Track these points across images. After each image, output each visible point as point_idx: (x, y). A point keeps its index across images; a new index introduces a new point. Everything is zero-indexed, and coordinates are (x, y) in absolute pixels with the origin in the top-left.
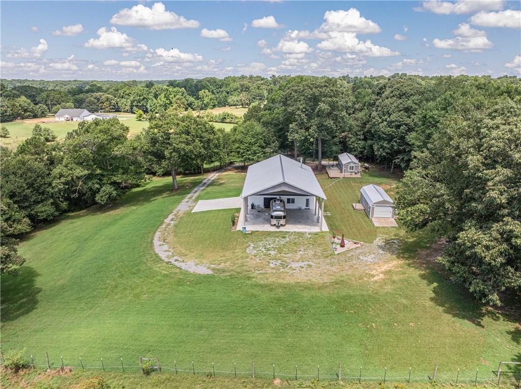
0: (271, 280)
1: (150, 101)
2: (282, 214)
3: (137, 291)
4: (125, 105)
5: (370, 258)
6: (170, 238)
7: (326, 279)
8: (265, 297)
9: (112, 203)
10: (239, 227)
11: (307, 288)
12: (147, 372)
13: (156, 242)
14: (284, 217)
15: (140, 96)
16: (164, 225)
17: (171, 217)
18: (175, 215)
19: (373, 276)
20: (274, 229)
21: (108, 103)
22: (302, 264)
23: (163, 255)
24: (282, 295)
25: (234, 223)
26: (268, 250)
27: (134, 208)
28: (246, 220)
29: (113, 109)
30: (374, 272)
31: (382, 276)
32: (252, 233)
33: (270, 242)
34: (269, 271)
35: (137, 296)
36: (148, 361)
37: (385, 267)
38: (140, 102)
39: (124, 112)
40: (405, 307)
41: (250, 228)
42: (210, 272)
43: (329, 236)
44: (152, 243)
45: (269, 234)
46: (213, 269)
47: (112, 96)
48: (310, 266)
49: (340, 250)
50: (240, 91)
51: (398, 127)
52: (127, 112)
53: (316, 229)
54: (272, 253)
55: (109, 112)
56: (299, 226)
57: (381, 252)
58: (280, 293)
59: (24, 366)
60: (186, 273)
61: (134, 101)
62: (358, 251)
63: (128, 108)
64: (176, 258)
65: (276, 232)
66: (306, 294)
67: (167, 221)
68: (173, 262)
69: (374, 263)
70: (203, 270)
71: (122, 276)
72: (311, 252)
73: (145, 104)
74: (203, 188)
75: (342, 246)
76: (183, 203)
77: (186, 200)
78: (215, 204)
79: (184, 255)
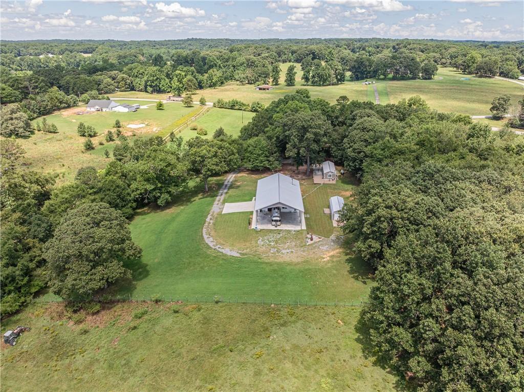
0: (271, 260)
1: (162, 81)
2: (278, 219)
3: (202, 265)
4: (140, 84)
5: (325, 248)
6: (213, 233)
7: (300, 260)
8: (268, 269)
9: (168, 205)
10: (253, 226)
12: (217, 302)
13: (205, 236)
14: (280, 221)
15: (153, 77)
16: (207, 223)
17: (209, 217)
18: (212, 215)
19: (324, 258)
20: (273, 228)
21: (123, 82)
22: (288, 251)
23: (211, 245)
24: (276, 268)
25: (250, 224)
26: (270, 242)
27: (182, 208)
28: (257, 221)
29: (128, 88)
30: (325, 256)
31: (328, 258)
32: (261, 230)
33: (272, 237)
34: (270, 255)
35: (202, 268)
36: (216, 298)
37: (332, 253)
38: (153, 82)
39: (138, 91)
40: (334, 275)
41: (260, 227)
42: (238, 255)
43: (305, 232)
44: (202, 236)
45: (270, 231)
46: (240, 254)
47: (127, 76)
48: (292, 252)
49: (310, 242)
50: (245, 65)
51: (359, 153)
52: (141, 91)
53: (298, 228)
54: (272, 244)
55: (125, 91)
56: (289, 226)
57: (332, 244)
58: (275, 267)
59: (160, 301)
60: (226, 255)
61: (148, 81)
62: (319, 243)
63: (142, 87)
64: (218, 246)
65: (275, 230)
66: (288, 268)
67: (208, 220)
68: (218, 249)
69: (327, 251)
70: (234, 254)
71: (191, 257)
72: (294, 244)
73: (158, 84)
74: (225, 191)
75: (312, 240)
76: (215, 206)
77: (216, 202)
78: (236, 207)
79: (223, 245)
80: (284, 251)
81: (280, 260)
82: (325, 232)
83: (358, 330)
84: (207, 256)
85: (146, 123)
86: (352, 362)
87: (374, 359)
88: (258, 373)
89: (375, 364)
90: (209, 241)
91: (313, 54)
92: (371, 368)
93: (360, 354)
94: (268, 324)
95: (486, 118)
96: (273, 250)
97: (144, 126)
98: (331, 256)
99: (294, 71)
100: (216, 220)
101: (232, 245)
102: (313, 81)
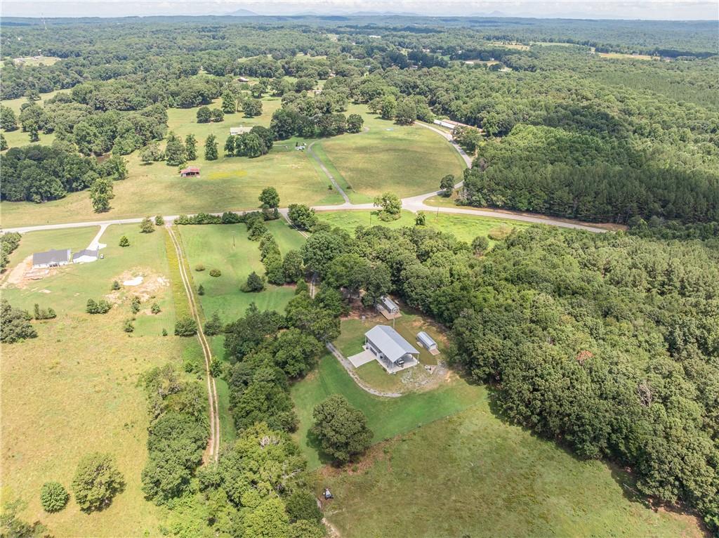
0: (422, 391)
1: (54, 184)
2: (403, 362)
4: (16, 192)
5: (441, 373)
6: (367, 385)
7: (436, 386)
8: (426, 398)
10: (389, 371)
11: (434, 390)
13: (367, 389)
16: (354, 378)
17: (351, 374)
18: (350, 371)
19: (447, 380)
20: (401, 368)
23: (377, 393)
25: (385, 370)
26: (409, 379)
28: (387, 367)
30: (447, 378)
32: (396, 373)
33: (405, 375)
34: (418, 388)
37: (448, 375)
38: (41, 188)
43: (422, 365)
44: (364, 390)
45: (403, 371)
46: (400, 393)
48: (427, 382)
49: (431, 372)
53: (415, 364)
54: (412, 380)
56: (408, 364)
57: (443, 368)
58: (428, 395)
60: (393, 398)
62: (436, 371)
63: (21, 195)
66: (436, 393)
67: (352, 376)
68: (384, 395)
69: (445, 374)
70: (397, 395)
71: (373, 407)
72: (423, 376)
73: (48, 189)
74: (331, 345)
75: (430, 369)
76: (341, 362)
77: (339, 359)
78: (360, 359)
79: (384, 391)
80: (423, 383)
81: (427, 390)
82: (432, 361)
83: (493, 413)
84: (383, 403)
85: (141, 274)
86: (500, 428)
87: (508, 423)
88: (470, 449)
89: (510, 425)
90: (372, 391)
91: (202, 95)
92: (509, 427)
93: (501, 424)
94: (454, 427)
95: (439, 195)
96: (417, 385)
97: (142, 278)
98: (450, 377)
99: (214, 142)
100: (358, 375)
101: (389, 390)
102: (239, 151)
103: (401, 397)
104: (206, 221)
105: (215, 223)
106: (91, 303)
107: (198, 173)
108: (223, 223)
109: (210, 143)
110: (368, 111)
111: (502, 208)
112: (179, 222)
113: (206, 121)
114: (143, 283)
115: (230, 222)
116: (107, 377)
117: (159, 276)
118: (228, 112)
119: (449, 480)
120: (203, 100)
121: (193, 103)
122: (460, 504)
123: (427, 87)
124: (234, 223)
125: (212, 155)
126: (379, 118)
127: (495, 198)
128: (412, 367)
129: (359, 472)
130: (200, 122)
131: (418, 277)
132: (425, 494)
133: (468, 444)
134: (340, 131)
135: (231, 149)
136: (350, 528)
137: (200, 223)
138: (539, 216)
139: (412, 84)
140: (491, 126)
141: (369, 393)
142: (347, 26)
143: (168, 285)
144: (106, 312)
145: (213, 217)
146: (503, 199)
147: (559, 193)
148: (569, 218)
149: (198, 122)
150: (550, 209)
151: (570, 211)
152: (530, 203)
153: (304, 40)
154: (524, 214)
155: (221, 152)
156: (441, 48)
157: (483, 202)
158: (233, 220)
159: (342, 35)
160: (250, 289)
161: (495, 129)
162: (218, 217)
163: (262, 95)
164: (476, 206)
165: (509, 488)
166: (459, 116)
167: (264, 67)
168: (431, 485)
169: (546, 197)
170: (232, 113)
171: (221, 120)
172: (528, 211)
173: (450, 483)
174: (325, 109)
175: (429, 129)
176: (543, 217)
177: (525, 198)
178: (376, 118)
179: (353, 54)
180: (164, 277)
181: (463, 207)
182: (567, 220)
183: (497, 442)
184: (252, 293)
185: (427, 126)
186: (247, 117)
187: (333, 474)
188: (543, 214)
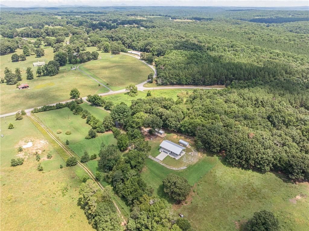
5: (196, 154)
8: (197, 166)
10: (177, 159)
11: (198, 162)
13: (172, 168)
17: (161, 164)
23: (177, 169)
24: (197, 164)
25: (174, 159)
32: (179, 159)
33: (183, 159)
42: (186, 167)
45: (181, 157)
53: (184, 153)
54: (187, 160)
56: (182, 154)
57: (196, 152)
60: (184, 169)
62: (194, 154)
69: (198, 155)
72: (190, 157)
75: (191, 154)
76: (154, 160)
77: (152, 159)
78: (161, 157)
79: (179, 168)
80: (192, 160)
81: (195, 163)
82: (190, 150)
83: (224, 165)
84: (182, 172)
85: (29, 141)
86: (230, 170)
89: (233, 168)
90: (174, 169)
93: (229, 168)
94: (214, 174)
95: (148, 82)
96: (190, 162)
97: (32, 143)
98: (201, 155)
99: (31, 70)
100: (164, 163)
101: (181, 166)
102: (44, 74)
103: (187, 168)
104: (48, 109)
105: (53, 109)
106: (13, 161)
107: (28, 87)
108: (57, 109)
109: (29, 71)
110: (98, 49)
111: (176, 84)
112: (34, 112)
113: (17, 61)
114: (34, 145)
115: (60, 108)
116: (45, 196)
117: (40, 140)
118: (27, 56)
119: (224, 195)
120: (11, 50)
121: (5, 52)
122: (233, 203)
123: (118, 37)
124: (62, 108)
125: (30, 77)
126: (103, 52)
127: (173, 81)
128: (184, 155)
129: (189, 203)
130: (13, 61)
131: (172, 117)
132: (218, 203)
133: (222, 179)
134: (89, 59)
135: (40, 73)
136: (198, 227)
137: (45, 110)
138: (190, 86)
139: (110, 36)
140: (154, 52)
141: (174, 170)
142: (62, 12)
143: (48, 143)
144: (22, 164)
145: (51, 107)
146: (176, 81)
147: (197, 76)
148: (201, 85)
149: (12, 62)
150: (194, 82)
151: (201, 83)
152: (186, 81)
153: (45, 19)
154: (185, 86)
155: (35, 75)
156: (111, 20)
157: (168, 83)
158: (62, 107)
159: (63, 16)
160: (91, 137)
161: (155, 53)
162: (54, 106)
163: (40, 46)
164: (165, 85)
165: (246, 191)
166: (137, 49)
167: (34, 33)
168: (218, 199)
169: (192, 78)
170: (29, 56)
171: (25, 60)
172: (186, 85)
173: (224, 196)
174: (77, 50)
175: (128, 55)
176: (192, 86)
177: (184, 79)
178: (102, 52)
179: (73, 25)
180: (43, 140)
181: (160, 86)
182: (201, 86)
183: (232, 176)
184: (91, 139)
185: (127, 54)
186: (38, 57)
187: (178, 207)
188: (192, 85)
